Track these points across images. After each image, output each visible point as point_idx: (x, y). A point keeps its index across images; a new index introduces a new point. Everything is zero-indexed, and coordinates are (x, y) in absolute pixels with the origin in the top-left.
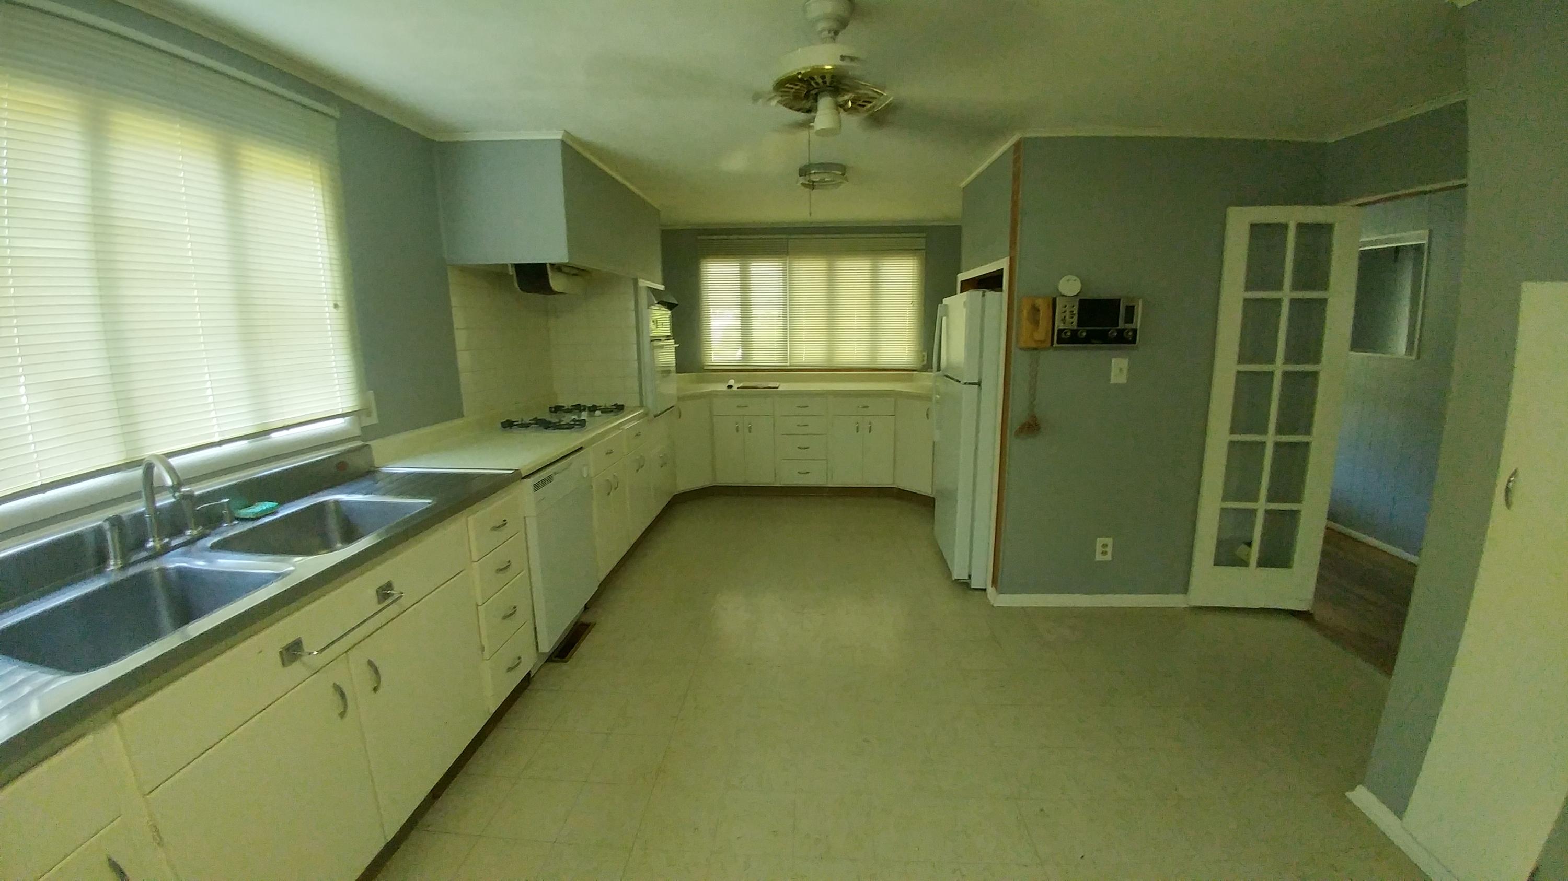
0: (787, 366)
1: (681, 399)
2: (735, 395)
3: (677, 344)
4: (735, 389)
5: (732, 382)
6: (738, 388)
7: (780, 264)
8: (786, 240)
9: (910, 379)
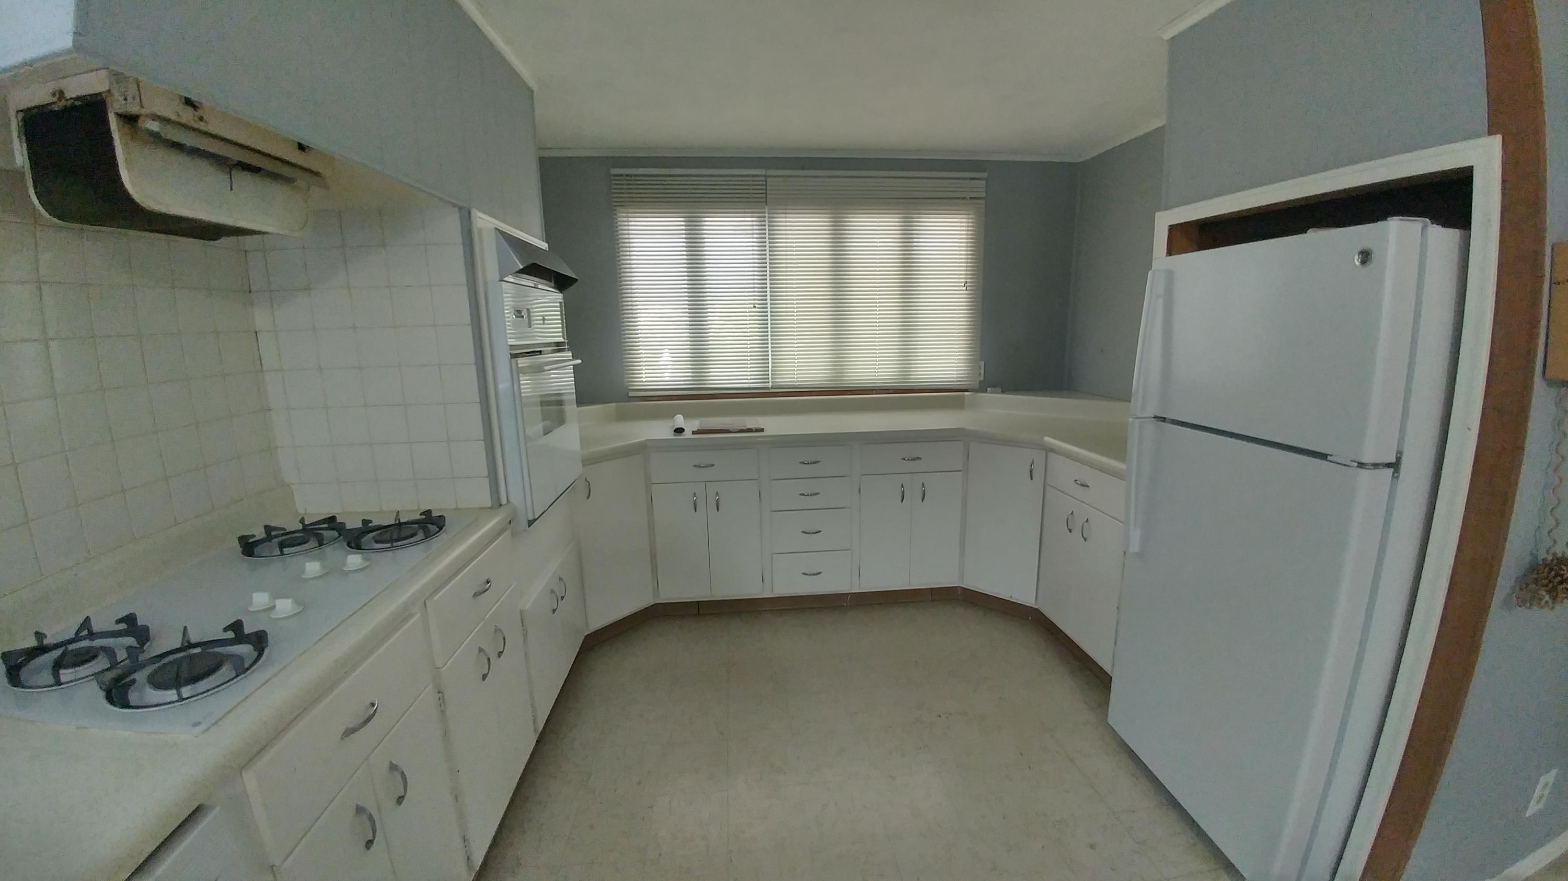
0: (768, 388)
1: (589, 461)
2: (689, 447)
3: (578, 359)
4: (688, 434)
5: (680, 421)
6: (694, 433)
7: (754, 219)
8: (763, 179)
9: (959, 405)
